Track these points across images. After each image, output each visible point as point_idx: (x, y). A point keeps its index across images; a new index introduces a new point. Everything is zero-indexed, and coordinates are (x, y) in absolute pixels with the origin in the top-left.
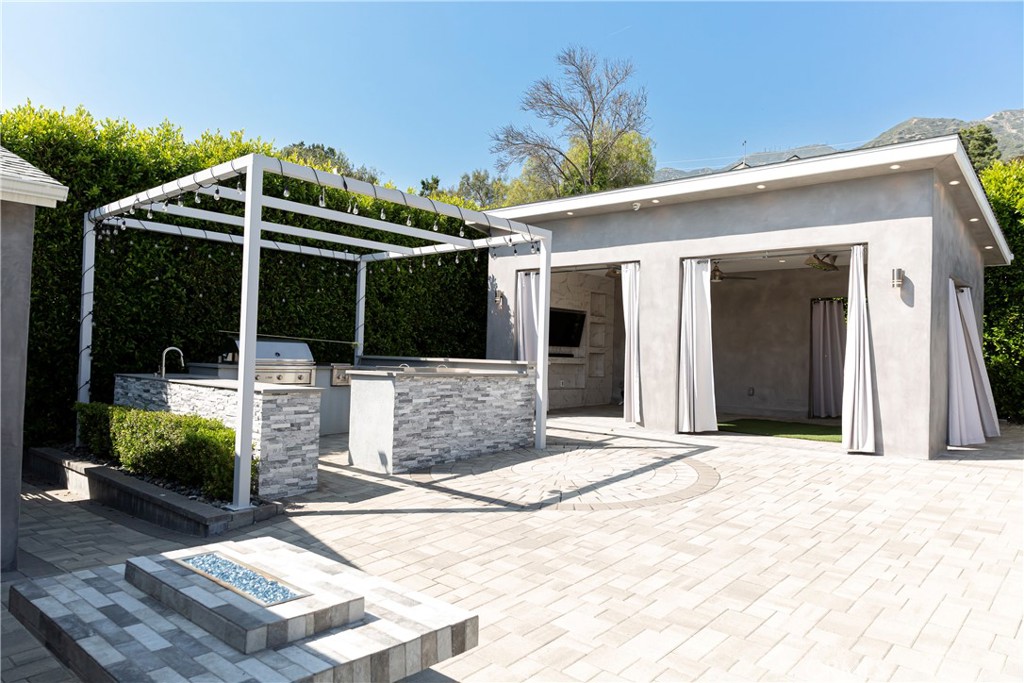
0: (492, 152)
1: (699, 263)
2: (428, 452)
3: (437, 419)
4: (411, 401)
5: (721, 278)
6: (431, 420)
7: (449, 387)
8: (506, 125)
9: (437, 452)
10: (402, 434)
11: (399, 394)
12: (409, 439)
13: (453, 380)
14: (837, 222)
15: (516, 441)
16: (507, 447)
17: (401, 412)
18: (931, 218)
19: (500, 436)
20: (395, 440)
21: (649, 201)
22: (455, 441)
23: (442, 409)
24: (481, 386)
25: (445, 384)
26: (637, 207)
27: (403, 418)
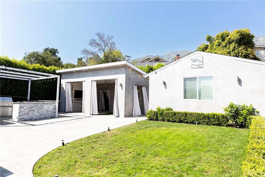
0: (81, 54)
1: (94, 81)
2: (28, 118)
3: (30, 111)
4: (23, 108)
5: (107, 84)
6: (28, 112)
7: (33, 105)
8: (84, 48)
9: (30, 118)
10: (21, 114)
11: (20, 106)
12: (22, 115)
13: (34, 104)
14: (114, 75)
15: (51, 116)
16: (49, 117)
17: (20, 110)
18: (125, 74)
19: (46, 115)
20: (19, 115)
21: (86, 69)
22: (35, 116)
23: (31, 110)
24: (42, 105)
25: (32, 105)
26: (85, 70)
27: (21, 111)
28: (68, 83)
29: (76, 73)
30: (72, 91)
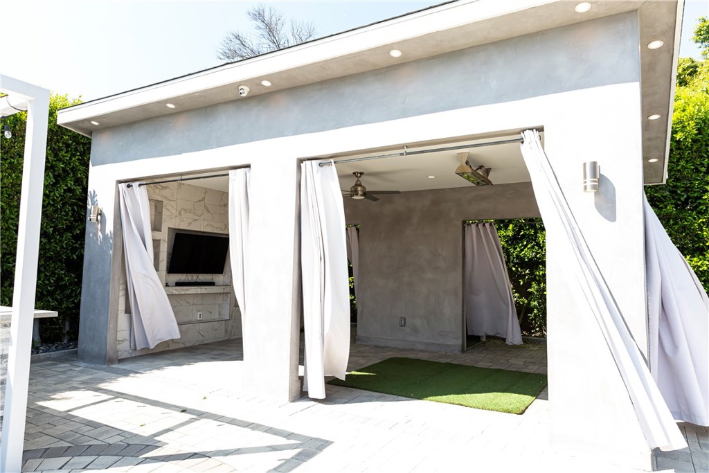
1: (320, 165)
21: (258, 82)
26: (244, 92)
28: (129, 182)
29: (181, 122)
30: (158, 235)
